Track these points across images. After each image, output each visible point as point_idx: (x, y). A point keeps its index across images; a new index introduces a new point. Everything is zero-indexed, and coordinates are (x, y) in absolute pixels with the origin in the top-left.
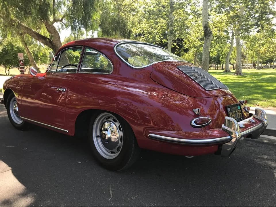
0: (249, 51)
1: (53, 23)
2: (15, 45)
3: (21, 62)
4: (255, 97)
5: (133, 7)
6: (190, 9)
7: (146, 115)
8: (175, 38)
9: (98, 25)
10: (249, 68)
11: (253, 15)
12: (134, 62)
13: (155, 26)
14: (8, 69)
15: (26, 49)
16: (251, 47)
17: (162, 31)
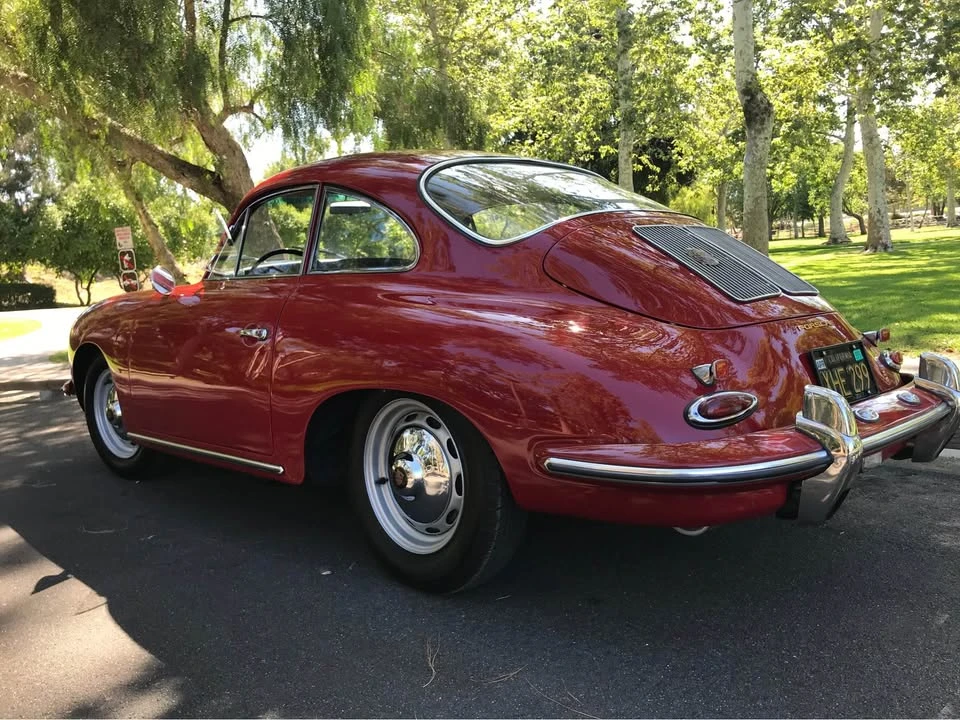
0: (915, 165)
1: (223, 121)
2: (103, 203)
3: (127, 257)
4: (940, 324)
5: (489, 43)
6: (691, 34)
7: (541, 399)
8: (644, 138)
9: (371, 114)
10: (919, 224)
11: (918, 37)
12: (504, 229)
13: (570, 103)
14: (85, 285)
15: (141, 212)
16: (921, 149)
17: (597, 116)
